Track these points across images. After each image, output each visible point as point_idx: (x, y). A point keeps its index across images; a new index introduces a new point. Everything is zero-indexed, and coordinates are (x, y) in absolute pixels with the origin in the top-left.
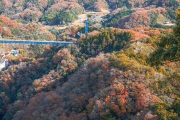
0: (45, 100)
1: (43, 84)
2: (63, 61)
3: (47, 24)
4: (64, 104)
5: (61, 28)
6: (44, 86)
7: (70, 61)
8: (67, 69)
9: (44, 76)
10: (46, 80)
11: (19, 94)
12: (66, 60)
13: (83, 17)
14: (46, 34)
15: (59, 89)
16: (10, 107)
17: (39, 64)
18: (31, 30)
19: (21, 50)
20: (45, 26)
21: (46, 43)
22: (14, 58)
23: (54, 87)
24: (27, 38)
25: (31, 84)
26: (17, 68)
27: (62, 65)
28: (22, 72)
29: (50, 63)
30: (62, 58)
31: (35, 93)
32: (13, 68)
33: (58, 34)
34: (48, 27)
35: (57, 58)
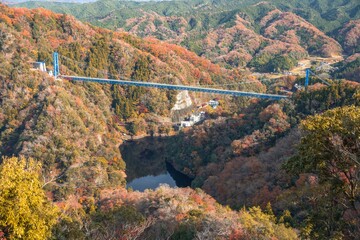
0: (244, 167)
1: (244, 146)
2: (272, 120)
3: (257, 71)
4: (267, 175)
5: (274, 77)
6: (245, 149)
7: (281, 120)
8: (276, 130)
9: (246, 137)
10: (247, 142)
11: (214, 156)
12: (276, 118)
13: (305, 64)
14: (254, 84)
15: (263, 155)
16: (202, 170)
17: (242, 121)
18: (235, 78)
19: (221, 102)
20: (255, 74)
21: (253, 95)
22: (211, 111)
23: (257, 151)
24: (229, 87)
25: (229, 145)
26: (213, 124)
27: (270, 124)
28: (220, 128)
29: (255, 121)
30: (271, 116)
31: (233, 156)
32: (209, 123)
33: (269, 84)
34: (258, 74)
35: (265, 115)
